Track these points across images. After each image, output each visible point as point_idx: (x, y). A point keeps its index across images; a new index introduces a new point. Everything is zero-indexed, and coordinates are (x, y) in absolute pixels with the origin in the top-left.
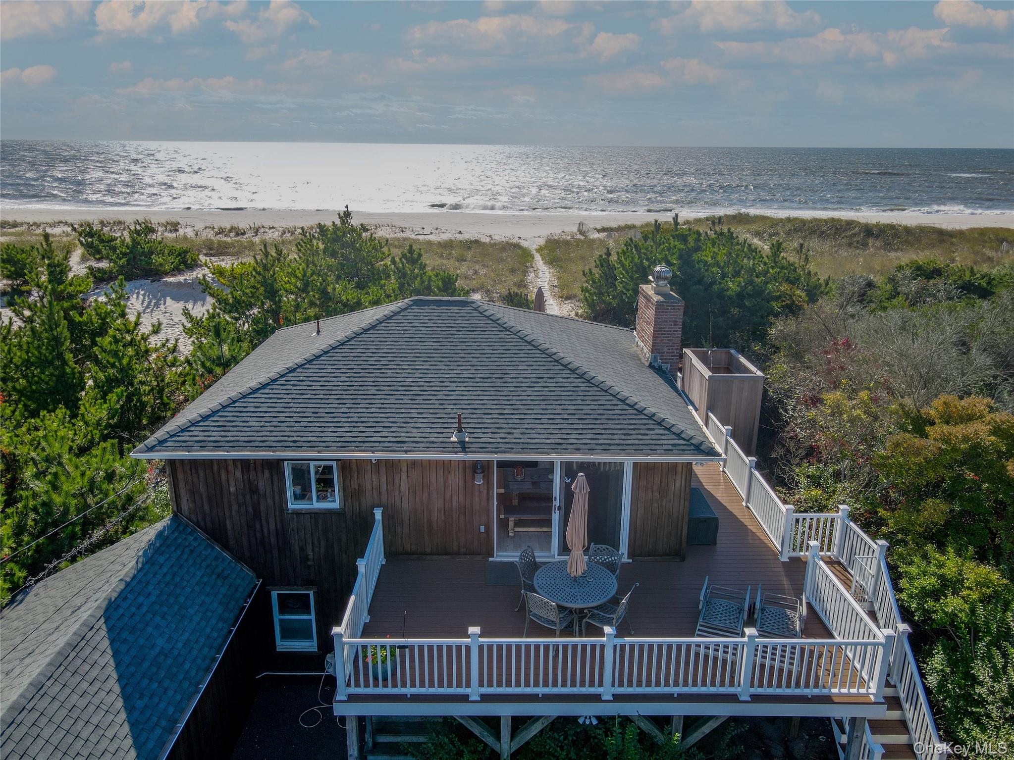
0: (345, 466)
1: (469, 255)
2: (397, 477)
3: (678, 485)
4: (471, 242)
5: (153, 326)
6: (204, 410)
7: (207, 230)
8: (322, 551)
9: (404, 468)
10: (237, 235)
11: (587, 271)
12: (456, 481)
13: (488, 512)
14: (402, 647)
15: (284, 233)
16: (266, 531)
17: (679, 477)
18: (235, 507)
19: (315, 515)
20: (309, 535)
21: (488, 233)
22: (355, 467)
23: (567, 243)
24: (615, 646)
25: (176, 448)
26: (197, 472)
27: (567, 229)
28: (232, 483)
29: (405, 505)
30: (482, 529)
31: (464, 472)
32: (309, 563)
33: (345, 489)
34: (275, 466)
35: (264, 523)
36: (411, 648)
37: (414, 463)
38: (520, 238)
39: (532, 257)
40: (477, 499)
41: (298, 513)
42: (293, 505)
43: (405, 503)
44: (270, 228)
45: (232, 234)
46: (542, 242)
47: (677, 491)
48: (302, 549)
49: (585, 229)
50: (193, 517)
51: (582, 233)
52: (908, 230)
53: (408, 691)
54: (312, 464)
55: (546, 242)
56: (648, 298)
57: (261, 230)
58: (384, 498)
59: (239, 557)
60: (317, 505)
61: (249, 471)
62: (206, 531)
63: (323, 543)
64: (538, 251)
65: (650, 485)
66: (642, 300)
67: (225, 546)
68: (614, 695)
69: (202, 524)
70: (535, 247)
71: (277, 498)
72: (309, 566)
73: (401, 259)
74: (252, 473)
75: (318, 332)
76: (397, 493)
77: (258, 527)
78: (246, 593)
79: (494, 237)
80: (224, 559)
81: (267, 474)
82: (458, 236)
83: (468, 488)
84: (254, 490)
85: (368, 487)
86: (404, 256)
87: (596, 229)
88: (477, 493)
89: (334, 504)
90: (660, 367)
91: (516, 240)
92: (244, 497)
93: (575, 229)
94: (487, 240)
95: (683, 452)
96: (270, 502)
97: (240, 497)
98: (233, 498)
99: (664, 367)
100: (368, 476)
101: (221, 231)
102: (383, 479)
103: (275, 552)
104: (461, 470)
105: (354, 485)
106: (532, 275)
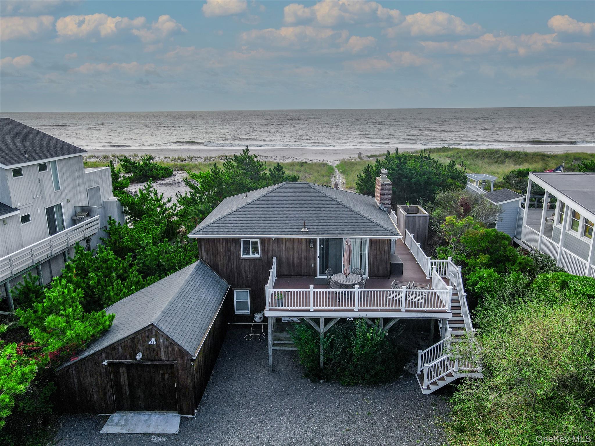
0: (263, 240)
1: (302, 169)
2: (281, 245)
3: (386, 248)
4: (303, 163)
5: (168, 199)
6: (211, 222)
7: (167, 159)
8: (253, 275)
9: (284, 242)
10: (182, 161)
11: (359, 175)
12: (303, 247)
13: (315, 259)
14: (288, 292)
15: (205, 160)
16: (233, 266)
17: (386, 245)
18: (222, 257)
19: (251, 260)
20: (248, 268)
21: (311, 158)
22: (266, 242)
23: (351, 163)
24: (359, 292)
25: (202, 234)
26: (209, 244)
27: (352, 156)
28: (221, 248)
29: (284, 256)
30: (313, 265)
31: (306, 243)
32: (248, 279)
33: (262, 250)
34: (236, 241)
35: (232, 263)
36: (291, 292)
37: (288, 239)
38: (327, 161)
39: (334, 170)
40: (311, 254)
41: (245, 259)
42: (243, 256)
43: (284, 255)
44: (198, 158)
45: (179, 161)
46: (338, 163)
47: (386, 250)
48: (246, 273)
49: (362, 156)
50: (206, 261)
51: (360, 158)
52: (526, 154)
53: (289, 308)
54: (251, 240)
55: (341, 162)
56: (378, 182)
57: (194, 159)
58: (277, 253)
59: (222, 277)
60: (252, 256)
61: (227, 243)
62: (211, 266)
63: (254, 271)
64: (336, 167)
65: (375, 249)
66: (377, 183)
67: (218, 272)
68: (358, 310)
69: (210, 263)
70: (335, 165)
71: (237, 253)
72: (248, 280)
73: (274, 170)
74: (229, 244)
75: (246, 196)
76: (281, 251)
77: (230, 264)
78: (226, 289)
79: (314, 161)
80: (217, 276)
81: (234, 244)
82: (295, 160)
83: (308, 250)
84: (229, 250)
85: (271, 249)
86: (275, 167)
87: (368, 156)
88: (311, 251)
89: (258, 256)
90: (383, 209)
91: (325, 162)
92: (225, 253)
93: (357, 156)
94: (311, 162)
95: (386, 235)
96: (235, 255)
97: (224, 253)
98: (221, 253)
99: (385, 209)
100: (271, 245)
101: (174, 159)
102: (277, 246)
103: (236, 274)
104: (305, 243)
105: (266, 249)
106: (333, 178)
